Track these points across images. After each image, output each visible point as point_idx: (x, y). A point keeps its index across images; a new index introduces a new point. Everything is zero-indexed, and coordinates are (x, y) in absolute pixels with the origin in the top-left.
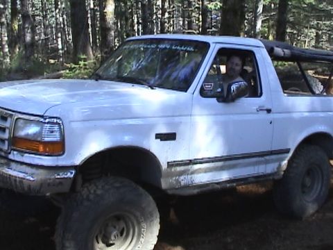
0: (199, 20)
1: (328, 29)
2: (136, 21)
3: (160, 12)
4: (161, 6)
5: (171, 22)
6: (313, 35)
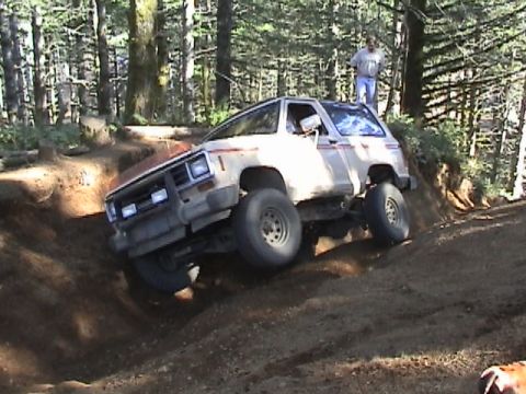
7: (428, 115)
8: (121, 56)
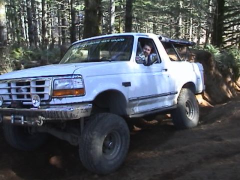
0: (69, 19)
1: (161, 21)
2: (23, 20)
3: (41, 13)
4: (41, 9)
5: (50, 21)
6: (151, 26)
7: (225, 45)
8: (81, 14)
